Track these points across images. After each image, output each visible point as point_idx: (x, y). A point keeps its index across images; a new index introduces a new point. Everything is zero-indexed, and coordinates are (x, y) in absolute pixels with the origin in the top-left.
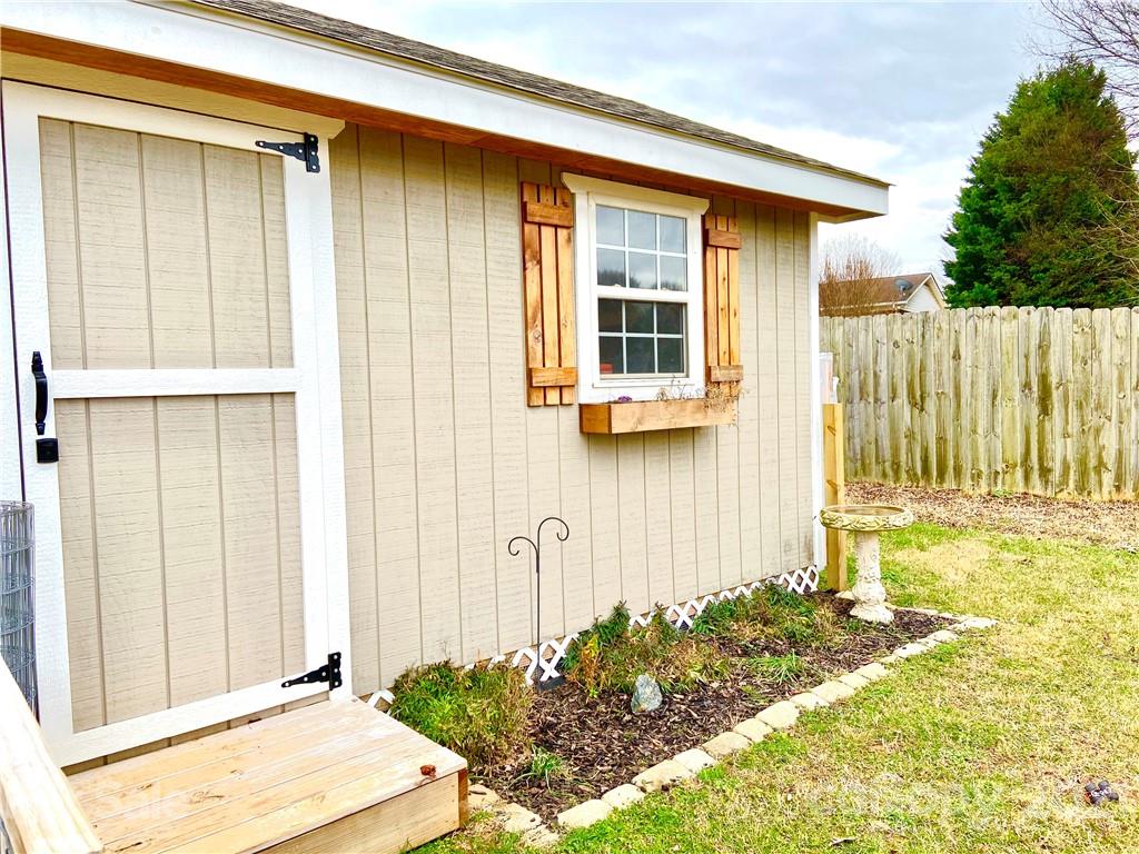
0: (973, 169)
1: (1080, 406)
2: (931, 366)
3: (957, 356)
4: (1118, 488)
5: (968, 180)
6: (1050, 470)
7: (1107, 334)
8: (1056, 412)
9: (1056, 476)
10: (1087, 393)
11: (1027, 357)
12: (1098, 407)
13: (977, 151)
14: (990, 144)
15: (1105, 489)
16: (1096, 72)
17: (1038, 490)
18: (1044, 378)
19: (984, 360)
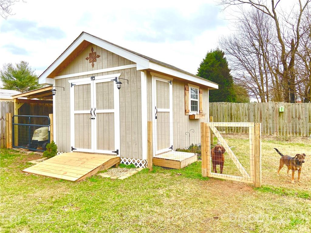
0: (198, 70)
1: (237, 119)
2: (213, 112)
3: (217, 110)
4: (243, 132)
5: (198, 73)
6: (232, 129)
7: (241, 107)
8: (233, 120)
9: (233, 130)
10: (238, 117)
11: (228, 110)
12: (239, 119)
13: (199, 67)
14: (202, 65)
15: (241, 132)
16: (223, 52)
17: (231, 133)
18: (231, 114)
19: (222, 111)
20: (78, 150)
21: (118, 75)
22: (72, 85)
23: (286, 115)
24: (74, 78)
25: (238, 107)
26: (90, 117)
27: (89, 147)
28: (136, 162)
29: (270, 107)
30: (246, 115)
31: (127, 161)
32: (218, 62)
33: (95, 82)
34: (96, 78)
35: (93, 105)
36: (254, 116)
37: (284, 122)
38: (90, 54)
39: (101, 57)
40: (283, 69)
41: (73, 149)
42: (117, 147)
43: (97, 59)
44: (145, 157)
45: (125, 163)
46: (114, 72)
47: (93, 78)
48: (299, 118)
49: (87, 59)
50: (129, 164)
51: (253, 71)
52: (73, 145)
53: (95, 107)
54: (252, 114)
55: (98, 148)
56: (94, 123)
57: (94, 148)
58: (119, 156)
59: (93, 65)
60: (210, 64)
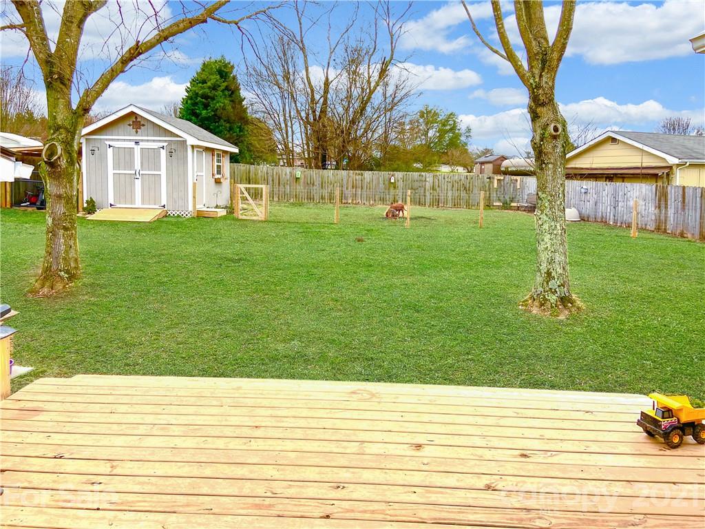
1: (255, 183)
3: (234, 172)
7: (260, 171)
8: (251, 183)
10: (256, 181)
12: (258, 183)
19: (239, 173)
20: (118, 206)
21: (165, 144)
22: (110, 146)
23: (302, 181)
24: (112, 140)
25: (256, 170)
26: (134, 177)
27: (133, 202)
28: (182, 213)
29: (288, 173)
30: (264, 179)
31: (174, 213)
32: (224, 82)
33: (139, 147)
34: (140, 143)
35: (138, 165)
36: (273, 180)
37: (300, 188)
38: (133, 122)
39: (146, 127)
40: (312, 119)
41: (111, 205)
42: (164, 202)
43: (142, 127)
44: (191, 208)
45: (172, 215)
46: (160, 141)
47: (137, 143)
48: (313, 184)
49: (129, 125)
50: (176, 215)
51: (276, 115)
52: (111, 201)
53: (140, 168)
54: (270, 179)
55: (143, 203)
56: (138, 183)
57: (138, 204)
58: (166, 209)
59: (137, 132)
60: (209, 84)
